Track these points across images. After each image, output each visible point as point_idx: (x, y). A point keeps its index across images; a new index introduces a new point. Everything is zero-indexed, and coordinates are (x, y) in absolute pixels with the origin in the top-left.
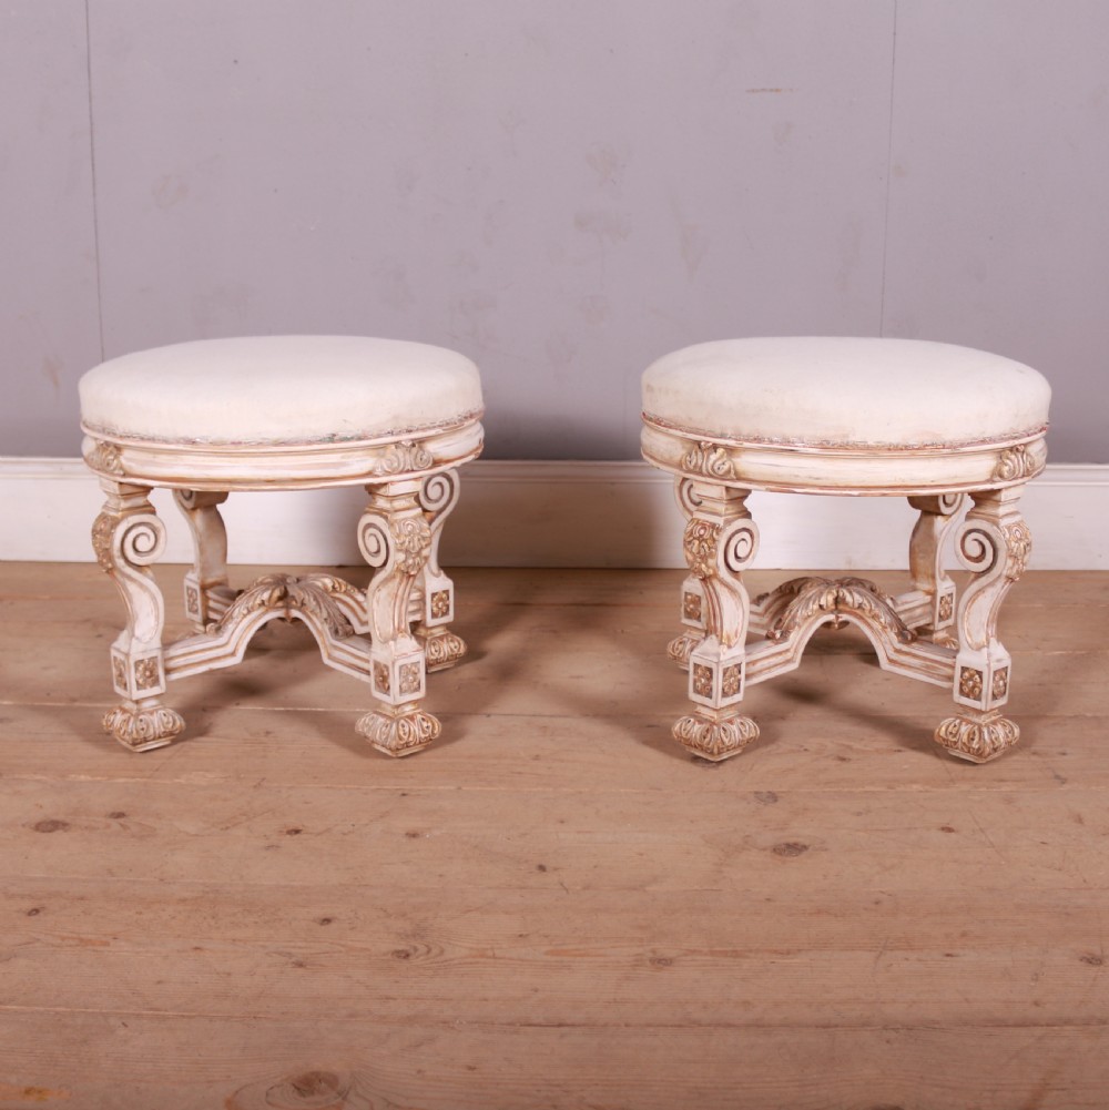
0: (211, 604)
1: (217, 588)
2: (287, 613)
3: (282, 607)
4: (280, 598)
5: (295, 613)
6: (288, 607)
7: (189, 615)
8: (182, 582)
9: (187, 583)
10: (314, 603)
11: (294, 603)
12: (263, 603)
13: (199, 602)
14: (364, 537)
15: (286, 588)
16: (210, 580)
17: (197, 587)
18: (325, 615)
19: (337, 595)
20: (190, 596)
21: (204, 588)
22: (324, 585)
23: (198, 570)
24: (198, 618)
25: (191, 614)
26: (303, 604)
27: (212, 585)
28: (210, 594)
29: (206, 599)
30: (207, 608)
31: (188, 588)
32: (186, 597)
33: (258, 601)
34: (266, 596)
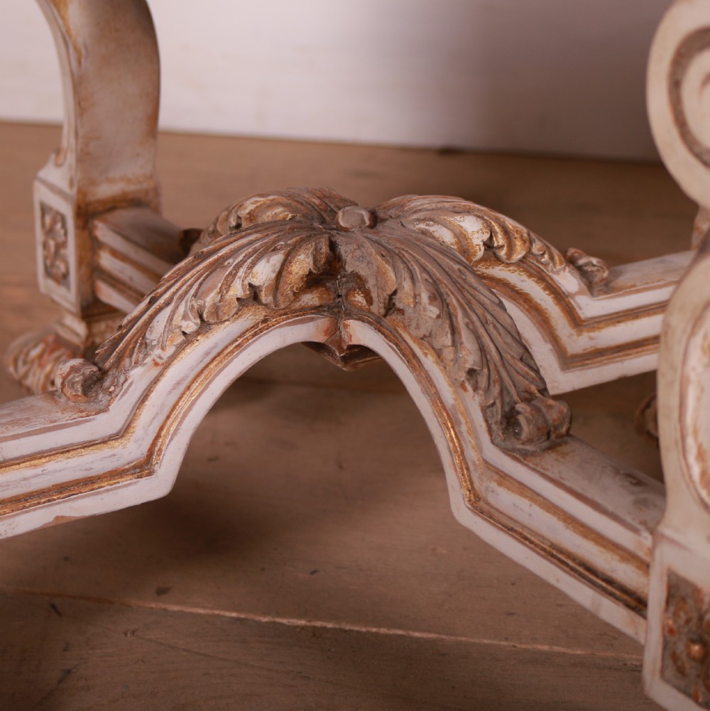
0: (106, 261)
1: (125, 216)
2: (334, 330)
3: (317, 310)
4: (312, 281)
5: (361, 333)
6: (336, 310)
7: (45, 284)
8: (29, 191)
9: (42, 194)
10: (434, 311)
11: (359, 299)
12: (254, 294)
13: (71, 252)
14: (675, 85)
15: (333, 246)
16: (105, 191)
17: (67, 210)
18: (470, 357)
19: (498, 272)
20: (50, 232)
21: (87, 214)
22: (461, 236)
23: (71, 158)
24: (67, 297)
25: (51, 283)
26: (390, 307)
27: (112, 205)
28: (103, 232)
29: (90, 246)
30: (93, 271)
31: (44, 209)
32: (39, 235)
33: (237, 290)
34: (264, 272)
